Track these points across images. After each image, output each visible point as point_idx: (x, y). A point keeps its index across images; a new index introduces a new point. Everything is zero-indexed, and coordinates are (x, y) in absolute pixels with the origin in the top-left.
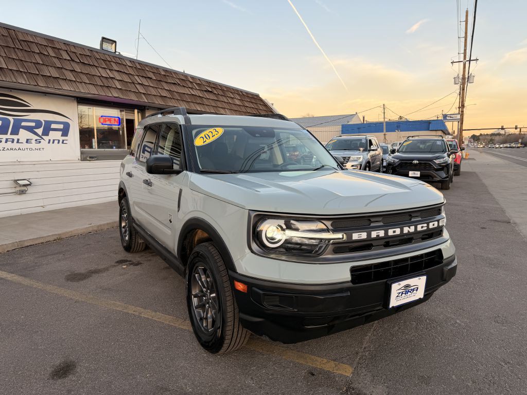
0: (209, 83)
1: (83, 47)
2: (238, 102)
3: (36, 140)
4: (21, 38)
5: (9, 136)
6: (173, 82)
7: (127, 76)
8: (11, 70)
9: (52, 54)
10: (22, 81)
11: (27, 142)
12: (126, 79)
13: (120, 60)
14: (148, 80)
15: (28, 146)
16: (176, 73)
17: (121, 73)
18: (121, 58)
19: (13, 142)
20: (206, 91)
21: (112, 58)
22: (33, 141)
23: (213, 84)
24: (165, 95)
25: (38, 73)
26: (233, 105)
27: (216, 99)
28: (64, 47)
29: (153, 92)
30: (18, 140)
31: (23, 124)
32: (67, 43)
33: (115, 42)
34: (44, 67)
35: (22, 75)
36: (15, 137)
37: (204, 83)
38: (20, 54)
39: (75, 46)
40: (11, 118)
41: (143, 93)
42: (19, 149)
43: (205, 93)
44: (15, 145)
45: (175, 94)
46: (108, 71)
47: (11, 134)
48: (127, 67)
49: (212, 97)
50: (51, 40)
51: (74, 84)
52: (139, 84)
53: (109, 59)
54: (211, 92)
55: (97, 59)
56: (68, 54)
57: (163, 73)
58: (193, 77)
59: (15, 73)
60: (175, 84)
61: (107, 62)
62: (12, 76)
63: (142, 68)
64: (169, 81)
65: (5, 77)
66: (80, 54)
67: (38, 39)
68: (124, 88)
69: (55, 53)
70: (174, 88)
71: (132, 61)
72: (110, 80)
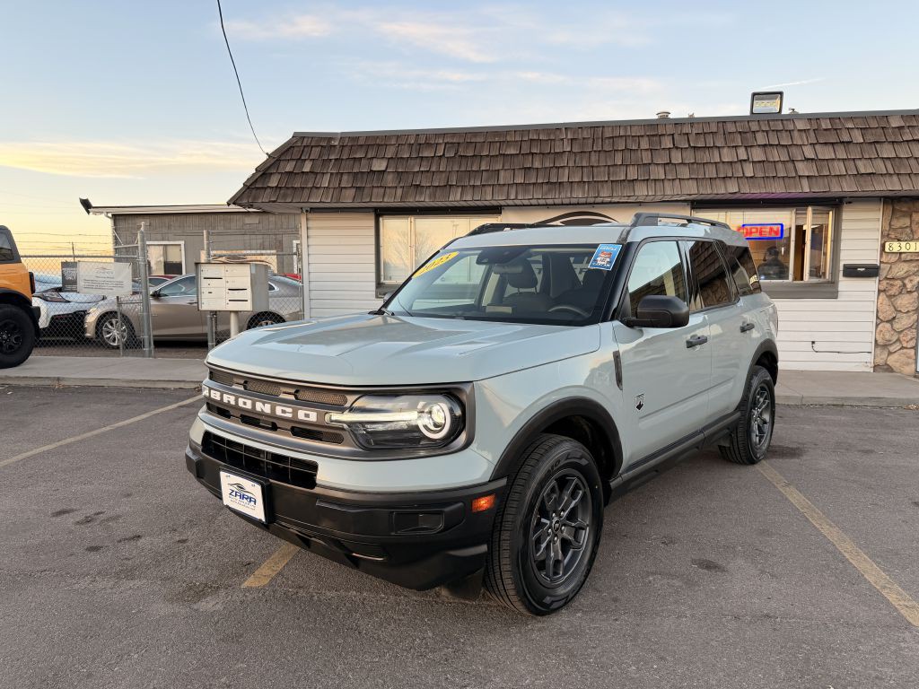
7: (783, 151)
8: (572, 182)
9: (645, 146)
12: (778, 155)
13: (781, 124)
17: (768, 148)
21: (764, 123)
25: (607, 179)
33: (781, 93)
34: (622, 168)
38: (594, 158)
41: (808, 177)
46: (741, 150)
48: (796, 133)
52: (808, 160)
53: (756, 128)
55: (727, 134)
56: (673, 139)
59: (575, 186)
61: (750, 135)
63: (829, 128)
66: (697, 134)
69: (651, 143)
71: (814, 119)
72: (738, 165)
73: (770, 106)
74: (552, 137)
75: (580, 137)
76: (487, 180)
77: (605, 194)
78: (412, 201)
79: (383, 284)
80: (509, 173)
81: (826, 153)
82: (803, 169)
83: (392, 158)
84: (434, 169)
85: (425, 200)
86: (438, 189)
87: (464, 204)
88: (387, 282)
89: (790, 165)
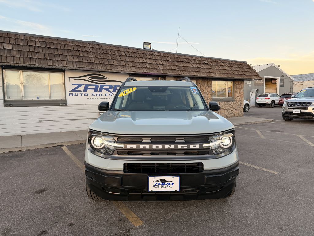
0: (207, 59)
1: (133, 49)
2: (226, 68)
3: (110, 95)
4: (104, 48)
5: (98, 93)
6: (182, 61)
7: (154, 61)
8: (96, 63)
9: (117, 54)
10: (100, 68)
11: (105, 95)
12: (153, 62)
13: (152, 53)
14: (167, 61)
15: (106, 97)
16: (185, 55)
17: (151, 60)
18: (153, 51)
19: (99, 95)
20: (204, 64)
21: (147, 52)
22: (108, 95)
23: (210, 59)
24: (175, 69)
25: (108, 63)
26: (223, 71)
27: (210, 68)
28: (123, 50)
29: (168, 67)
30: (102, 94)
31: (104, 87)
32: (125, 48)
33: (151, 43)
34: (112, 60)
35: (101, 65)
36: (100, 93)
37: (204, 59)
38: (102, 55)
39: (129, 48)
40: (99, 85)
41: (162, 69)
42: (102, 98)
43: (203, 65)
44: (100, 97)
45: (182, 67)
46: (144, 59)
47: (99, 92)
48: (156, 56)
49: (207, 67)
50: (117, 47)
51: (125, 67)
52: (161, 64)
53: (146, 53)
54: (207, 64)
55: (139, 54)
56: (125, 53)
57: (177, 57)
58: (196, 57)
59: (98, 65)
60: (183, 62)
61: (145, 55)
62: (96, 66)
63: (164, 56)
64: (180, 61)
65: (93, 67)
66: (131, 52)
67: (112, 47)
68: (151, 67)
69: (118, 53)
70: (182, 64)
71: (159, 52)
72: (144, 64)
73: (148, 47)
74: (84, 46)
75: (94, 47)
76: (63, 58)
77: (109, 68)
78: (29, 64)
79: (6, 100)
80: (71, 57)
81: (164, 63)
82: (161, 67)
83: (14, 44)
84: (37, 51)
85: (35, 64)
86: (41, 60)
87: (54, 67)
88: (8, 99)
89: (157, 65)
